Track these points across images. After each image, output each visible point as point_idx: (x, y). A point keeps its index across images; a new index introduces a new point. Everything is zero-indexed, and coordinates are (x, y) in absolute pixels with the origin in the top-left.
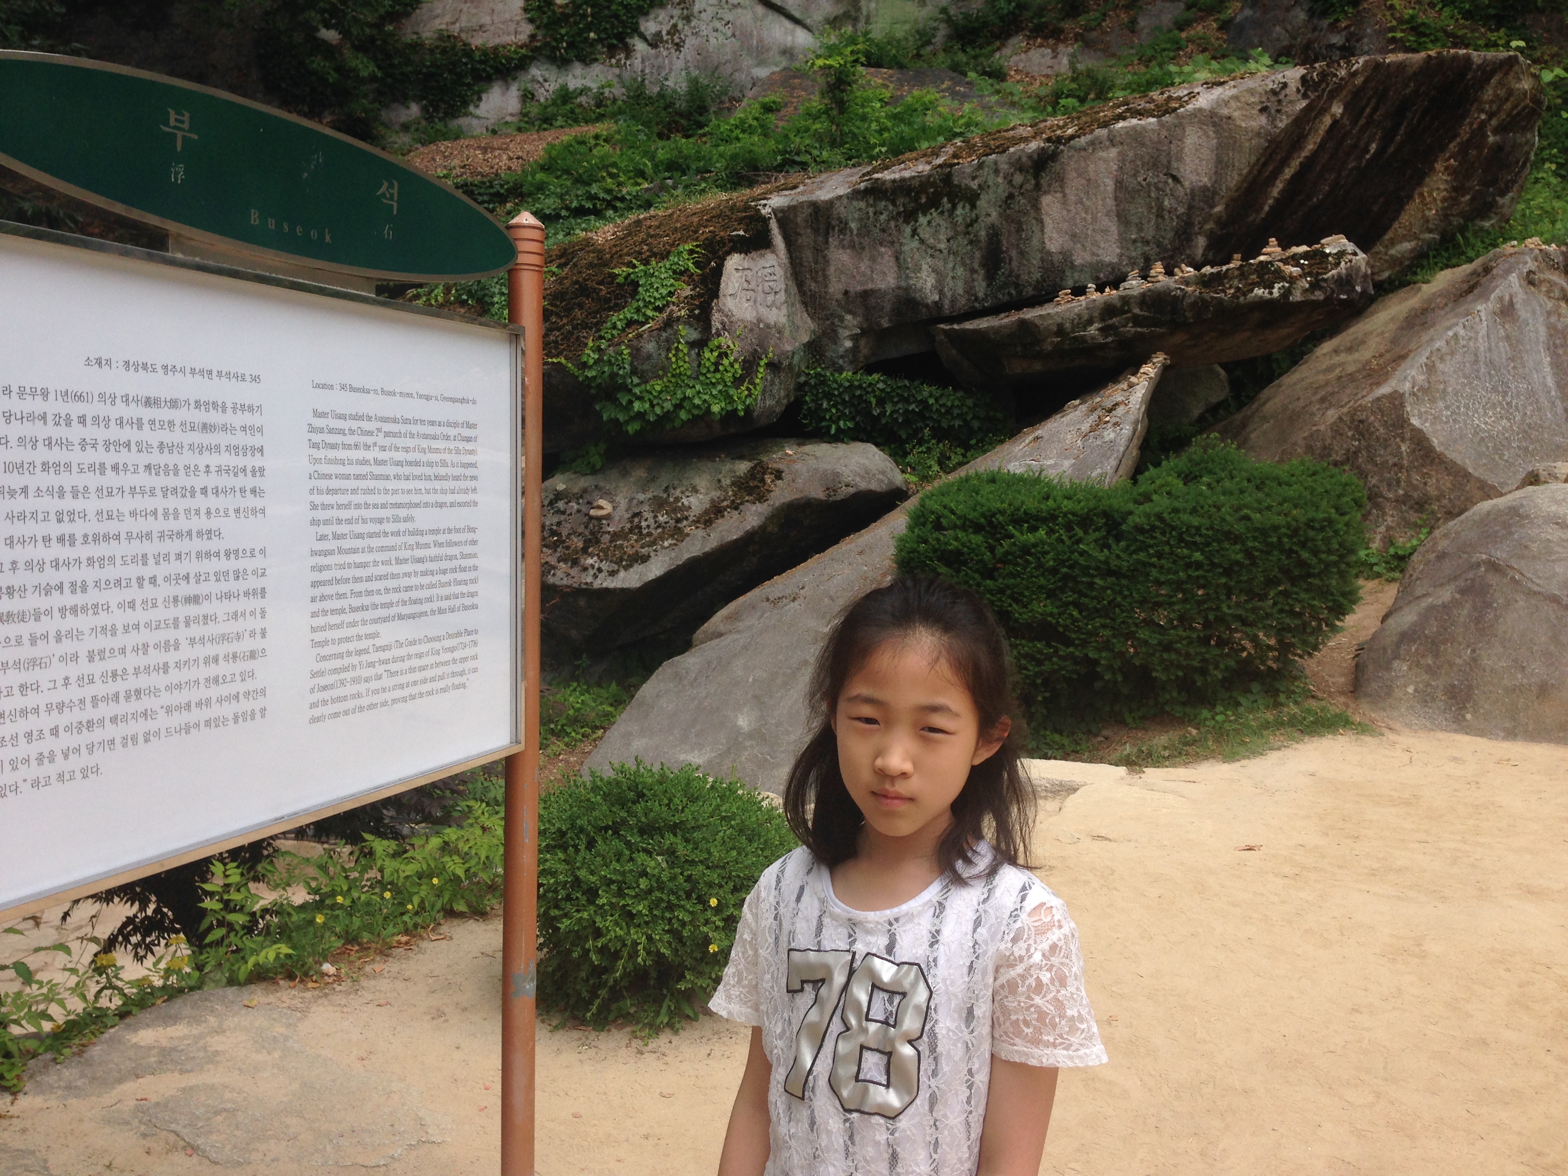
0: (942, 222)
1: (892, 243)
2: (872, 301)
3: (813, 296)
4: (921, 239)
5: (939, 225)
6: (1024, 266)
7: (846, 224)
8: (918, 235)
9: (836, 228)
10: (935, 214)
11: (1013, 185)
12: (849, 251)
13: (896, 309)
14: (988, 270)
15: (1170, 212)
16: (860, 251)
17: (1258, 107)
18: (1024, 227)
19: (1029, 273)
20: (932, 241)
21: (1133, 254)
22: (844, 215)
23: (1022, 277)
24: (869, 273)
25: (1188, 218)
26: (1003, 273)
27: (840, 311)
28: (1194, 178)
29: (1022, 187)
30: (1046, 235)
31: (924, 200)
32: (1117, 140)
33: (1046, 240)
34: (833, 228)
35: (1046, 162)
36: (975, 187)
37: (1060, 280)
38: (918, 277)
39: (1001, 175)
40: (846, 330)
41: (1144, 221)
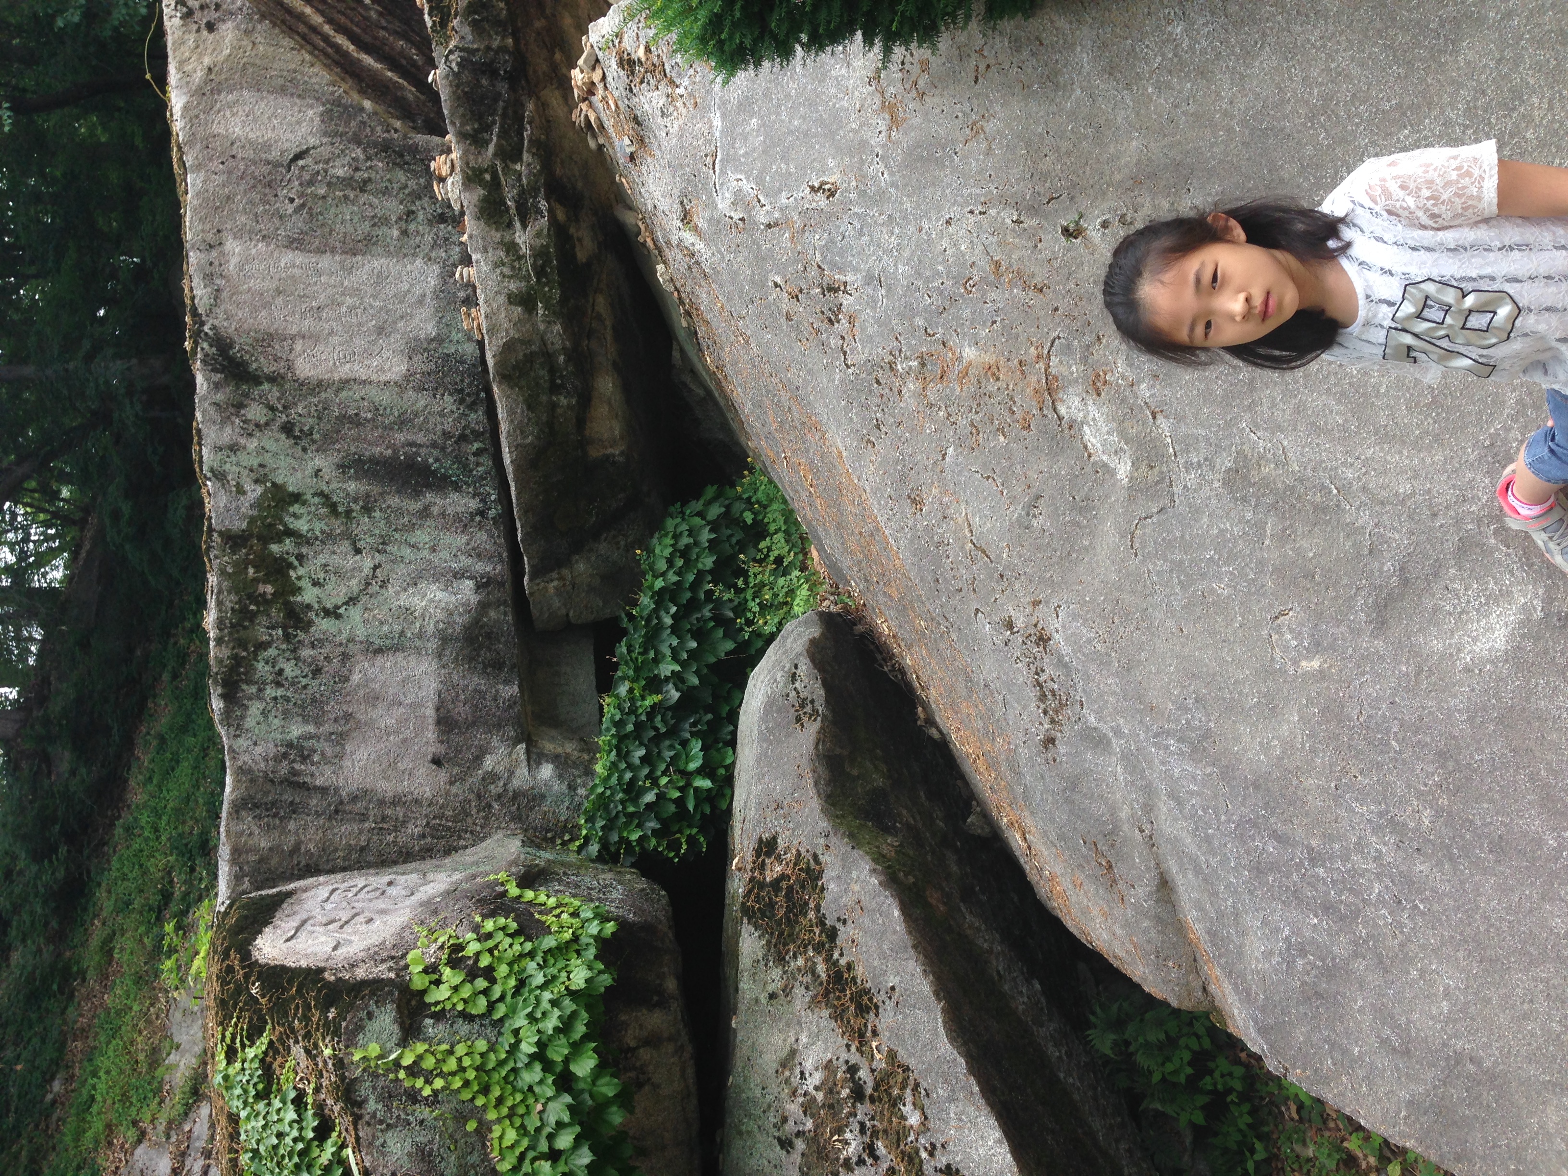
0: (321, 560)
1: (345, 657)
2: (462, 711)
3: (434, 831)
4: (347, 603)
5: (326, 565)
6: (427, 420)
7: (290, 745)
8: (337, 607)
9: (297, 766)
10: (301, 571)
11: (267, 424)
12: (348, 748)
13: (485, 667)
14: (428, 486)
15: (357, 169)
16: (352, 724)
17: (205, 33)
18: (351, 412)
19: (442, 414)
20: (354, 582)
21: (429, 238)
22: (271, 745)
23: (447, 428)
24: (402, 710)
25: (375, 144)
26: (437, 460)
27: (474, 779)
28: (304, 129)
29: (272, 409)
30: (374, 377)
31: (269, 589)
32: (210, 237)
33: (383, 378)
34: (295, 773)
35: (231, 360)
36: (259, 490)
37: (462, 362)
38: (423, 616)
39: (243, 441)
40: (518, 772)
41: (369, 212)
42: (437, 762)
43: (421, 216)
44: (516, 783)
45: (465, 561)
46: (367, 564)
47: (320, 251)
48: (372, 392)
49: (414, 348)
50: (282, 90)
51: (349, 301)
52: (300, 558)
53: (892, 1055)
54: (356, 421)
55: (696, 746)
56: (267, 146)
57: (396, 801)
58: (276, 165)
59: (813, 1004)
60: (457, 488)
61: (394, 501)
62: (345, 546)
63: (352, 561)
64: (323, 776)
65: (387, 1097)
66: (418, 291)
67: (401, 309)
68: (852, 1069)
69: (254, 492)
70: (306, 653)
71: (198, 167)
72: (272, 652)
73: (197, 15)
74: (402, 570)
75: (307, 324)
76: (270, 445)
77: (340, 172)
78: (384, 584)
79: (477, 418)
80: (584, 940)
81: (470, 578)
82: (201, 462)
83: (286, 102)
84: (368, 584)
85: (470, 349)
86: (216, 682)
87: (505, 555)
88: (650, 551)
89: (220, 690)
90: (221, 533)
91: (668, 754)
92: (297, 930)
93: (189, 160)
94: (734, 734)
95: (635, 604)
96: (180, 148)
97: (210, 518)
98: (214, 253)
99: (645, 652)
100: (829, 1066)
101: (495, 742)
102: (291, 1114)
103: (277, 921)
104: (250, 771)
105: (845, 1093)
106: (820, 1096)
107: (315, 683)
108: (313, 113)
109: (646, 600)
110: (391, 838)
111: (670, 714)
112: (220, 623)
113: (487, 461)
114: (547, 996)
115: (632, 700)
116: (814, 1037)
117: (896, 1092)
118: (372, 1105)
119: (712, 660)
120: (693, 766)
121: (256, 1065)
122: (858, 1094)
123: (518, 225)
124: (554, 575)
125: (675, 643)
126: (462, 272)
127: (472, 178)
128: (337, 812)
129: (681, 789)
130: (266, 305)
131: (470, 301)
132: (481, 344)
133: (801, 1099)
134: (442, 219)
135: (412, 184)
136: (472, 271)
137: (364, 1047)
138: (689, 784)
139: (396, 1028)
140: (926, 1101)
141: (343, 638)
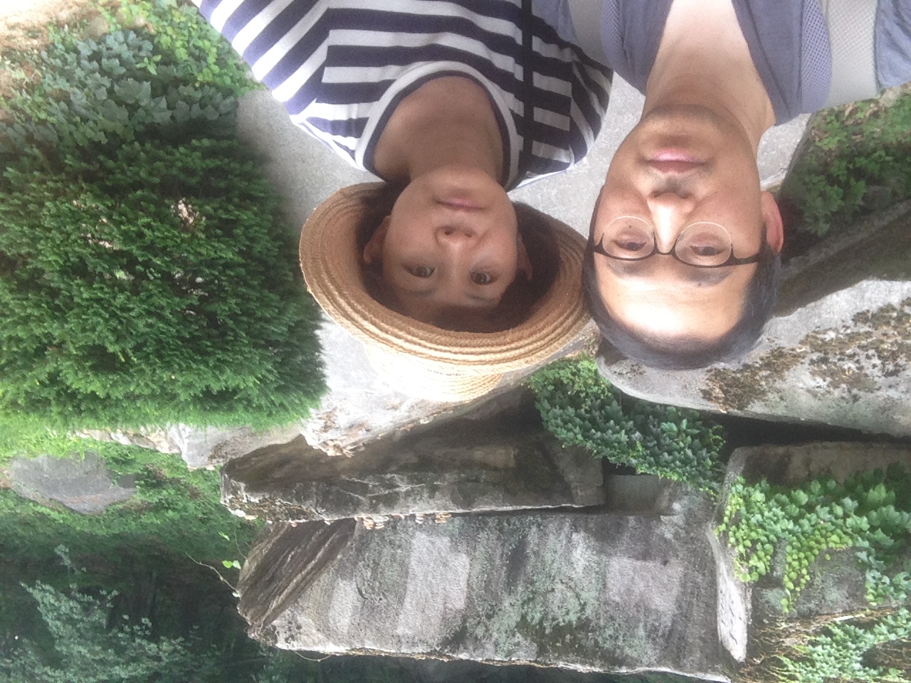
3: (701, 568)
4: (579, 599)
5: (559, 607)
6: (491, 548)
7: (649, 636)
8: (580, 604)
9: (660, 634)
10: (561, 620)
11: (486, 627)
12: (653, 607)
13: (619, 532)
14: (524, 550)
15: (368, 566)
16: (641, 604)
17: (301, 630)
18: (483, 585)
19: (488, 539)
20: (569, 594)
21: (403, 535)
22: (648, 646)
23: (495, 537)
24: (636, 578)
25: (358, 556)
26: (511, 545)
27: (676, 544)
28: (348, 588)
29: (479, 623)
30: (467, 571)
31: (568, 636)
32: (395, 641)
33: (468, 566)
34: (663, 635)
35: (453, 639)
36: (518, 635)
37: (463, 526)
38: (588, 561)
39: (493, 639)
40: (676, 521)
41: (389, 562)
42: (665, 563)
43: (392, 538)
44: (681, 523)
45: (563, 536)
46: (559, 586)
47: (405, 589)
48: (474, 573)
49: (454, 548)
50: (330, 597)
51: (430, 578)
52: (554, 619)
53: (802, 343)
54: (488, 583)
55: (665, 426)
56: (355, 608)
57: (684, 585)
58: (364, 604)
59: (782, 378)
60: (525, 536)
61: (529, 568)
62: (550, 596)
63: (558, 594)
64: (667, 621)
65: (808, 598)
66: (428, 544)
67: (436, 553)
68: (812, 362)
69: (519, 637)
70: (602, 623)
71: (362, 642)
72: (600, 639)
73: (293, 633)
74: (564, 569)
75: (440, 600)
76: (497, 626)
77: (369, 574)
78: (571, 579)
79: (492, 522)
80: (745, 493)
81: (571, 535)
82: (502, 661)
83: (335, 595)
84: (570, 587)
85: (457, 521)
86: (613, 669)
87: (562, 516)
88: (564, 440)
89: (617, 667)
90: (538, 657)
91: (668, 441)
92: (733, 638)
93: (359, 646)
94: (661, 405)
95: (591, 452)
96: (353, 650)
97: (530, 661)
98: (403, 640)
99: (614, 447)
100: (813, 374)
101: (658, 531)
102: (819, 648)
103: (729, 649)
104: (660, 657)
105: (824, 367)
106: (828, 379)
107: (618, 620)
108: (342, 584)
109: (589, 445)
110: (703, 591)
111: (648, 438)
112: (583, 663)
113: (513, 520)
114: (766, 514)
115: (639, 457)
116: (799, 380)
117: (820, 342)
118: (812, 606)
119: (621, 413)
120: (675, 428)
121: (797, 665)
122: (824, 360)
123: (397, 489)
124: (574, 491)
125: (610, 432)
126: (419, 520)
127: (374, 509)
128: (686, 617)
129: (687, 436)
130: (429, 619)
131: (433, 517)
132: (454, 515)
133: (832, 389)
134: (394, 528)
135: (377, 540)
136: (418, 514)
137: (782, 606)
138: (685, 431)
139: (775, 590)
140: (822, 328)
141: (596, 603)
